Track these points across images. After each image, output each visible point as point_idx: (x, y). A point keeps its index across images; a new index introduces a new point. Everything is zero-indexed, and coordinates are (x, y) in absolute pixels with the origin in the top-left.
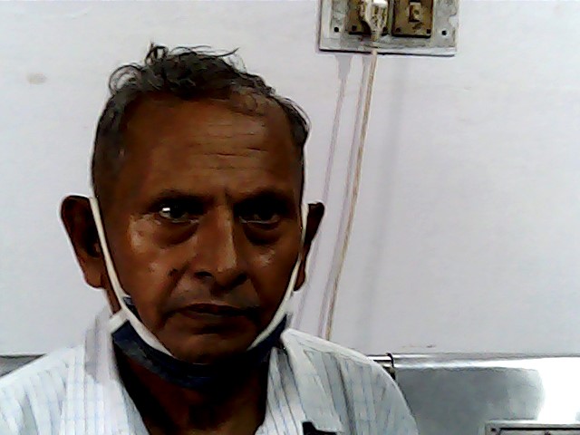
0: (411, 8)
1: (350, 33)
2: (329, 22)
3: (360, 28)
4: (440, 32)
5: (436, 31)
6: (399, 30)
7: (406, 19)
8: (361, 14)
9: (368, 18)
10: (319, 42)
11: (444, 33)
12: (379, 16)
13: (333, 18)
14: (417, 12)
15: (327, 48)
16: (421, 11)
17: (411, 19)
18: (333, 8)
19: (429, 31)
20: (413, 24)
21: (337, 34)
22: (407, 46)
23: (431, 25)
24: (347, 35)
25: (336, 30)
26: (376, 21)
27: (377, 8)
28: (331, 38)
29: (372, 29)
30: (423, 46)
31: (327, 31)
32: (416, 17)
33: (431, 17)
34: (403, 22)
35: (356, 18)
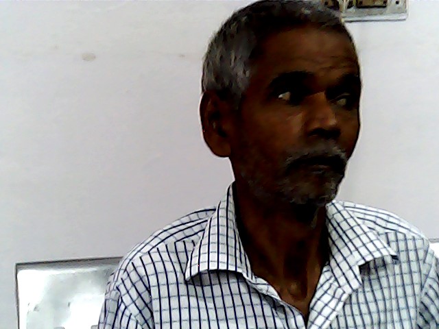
3: (331, 3)
4: (394, 2)
5: (391, 2)
6: (361, 2)
11: (397, 3)
19: (385, 2)
22: (369, 15)
29: (340, 3)
30: (381, 14)
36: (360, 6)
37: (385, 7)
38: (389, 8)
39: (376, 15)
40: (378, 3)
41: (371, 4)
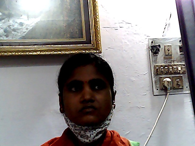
0: (177, 81)
1: (161, 90)
2: (155, 88)
3: (164, 88)
4: (186, 87)
6: (174, 87)
9: (166, 85)
10: (153, 94)
11: (187, 87)
12: (169, 84)
13: (156, 87)
14: (179, 82)
15: (155, 95)
17: (177, 84)
19: (183, 87)
20: (178, 86)
21: (158, 90)
22: (178, 92)
23: (183, 85)
24: (160, 91)
25: (157, 89)
26: (169, 85)
27: (168, 82)
28: (156, 92)
29: (168, 87)
30: (182, 91)
31: (155, 90)
32: (179, 83)
33: (183, 83)
34: (175, 86)
35: (163, 85)
36: (174, 88)
37: (183, 89)
39: (180, 92)
40: (180, 87)
41: (178, 88)
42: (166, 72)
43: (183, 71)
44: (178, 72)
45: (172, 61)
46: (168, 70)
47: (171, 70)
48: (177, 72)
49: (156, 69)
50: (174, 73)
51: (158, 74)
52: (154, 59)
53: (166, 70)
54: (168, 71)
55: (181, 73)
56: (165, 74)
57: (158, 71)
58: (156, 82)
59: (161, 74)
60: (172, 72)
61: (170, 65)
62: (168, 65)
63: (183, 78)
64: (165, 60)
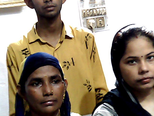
0: (100, 21)
3: (90, 28)
5: (106, 25)
7: (99, 24)
8: (90, 25)
9: (91, 26)
16: (102, 22)
17: (100, 24)
18: (84, 25)
19: (104, 25)
20: (101, 25)
22: (100, 30)
23: (104, 24)
26: (93, 26)
27: (93, 23)
29: (93, 27)
30: (104, 29)
32: (101, 23)
33: (104, 23)
34: (98, 25)
35: (89, 26)
36: (98, 27)
38: (105, 27)
39: (102, 29)
40: (103, 26)
41: (101, 26)
42: (91, 15)
43: (104, 13)
44: (101, 13)
45: (95, 5)
46: (93, 12)
47: (95, 12)
48: (99, 14)
49: (83, 13)
50: (97, 15)
51: (85, 16)
52: (81, 5)
53: (91, 13)
54: (93, 14)
55: (103, 14)
56: (91, 16)
57: (85, 14)
58: (83, 23)
59: (88, 16)
60: (96, 14)
61: (94, 9)
62: (93, 9)
63: (104, 18)
64: (90, 5)
